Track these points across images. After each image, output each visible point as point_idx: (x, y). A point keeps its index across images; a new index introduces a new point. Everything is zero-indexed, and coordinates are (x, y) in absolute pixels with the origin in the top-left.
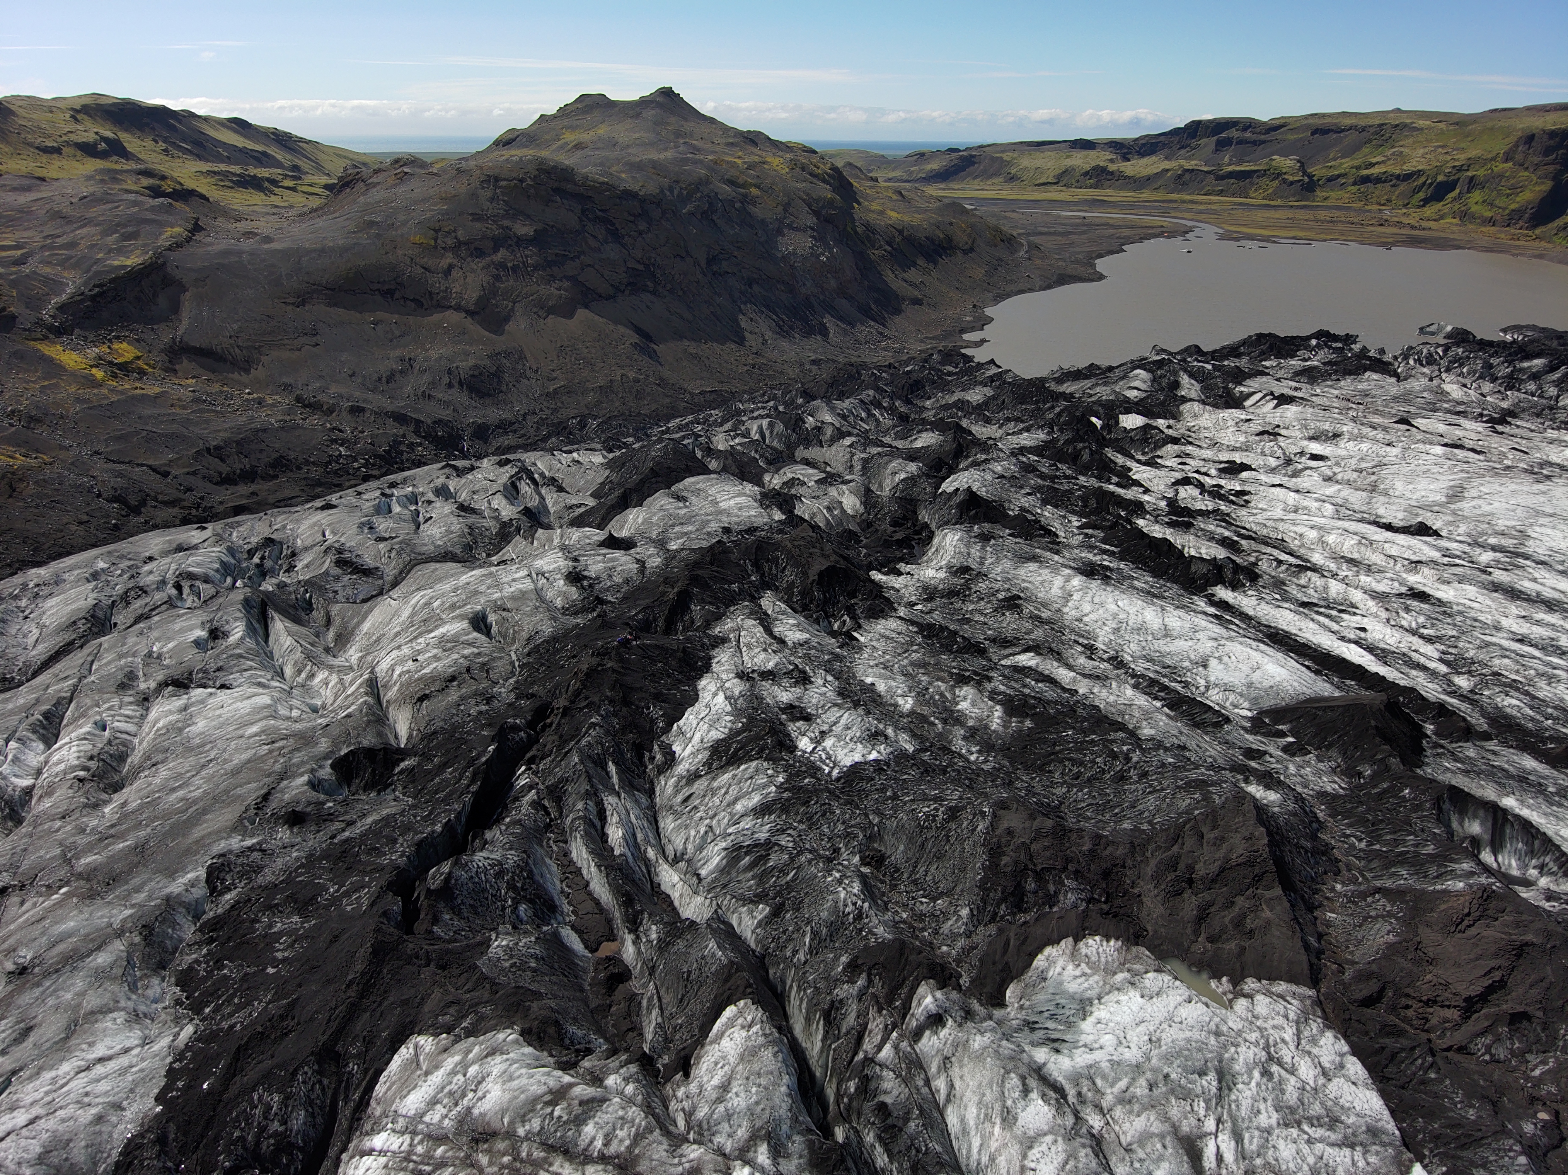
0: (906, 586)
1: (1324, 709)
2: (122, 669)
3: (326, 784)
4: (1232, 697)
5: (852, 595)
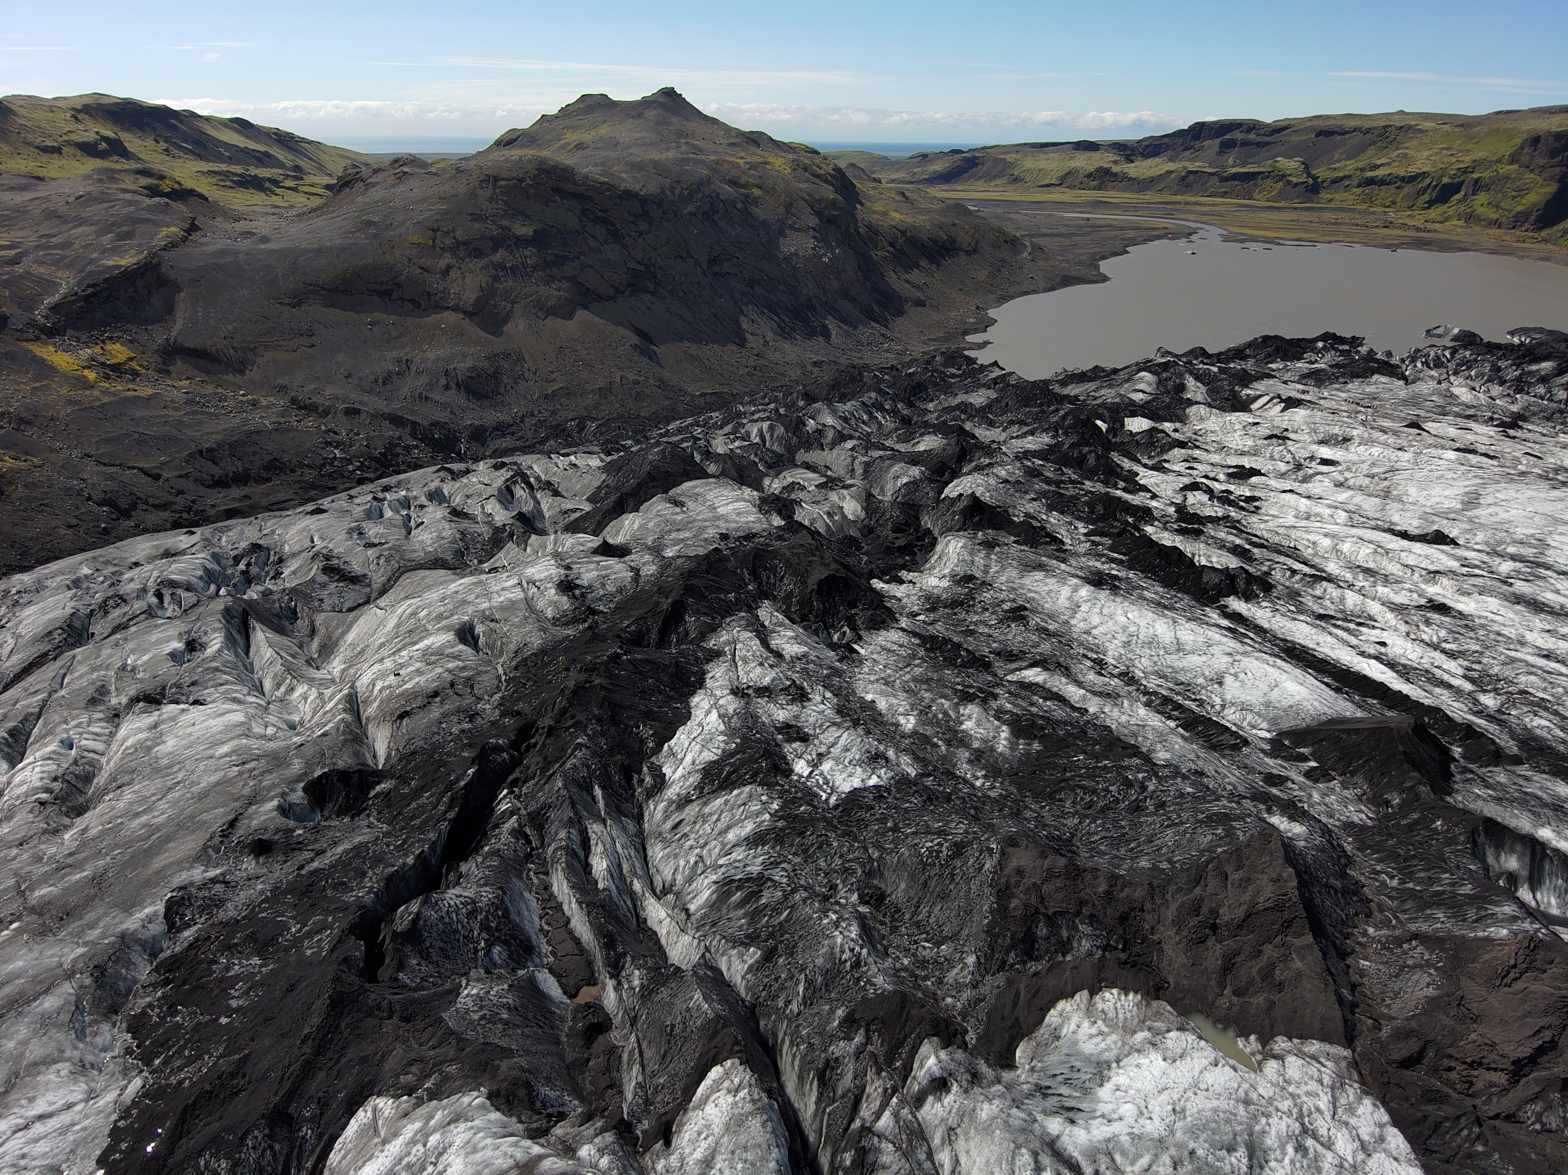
0: (908, 596)
1: (1348, 732)
2: (93, 683)
3: (297, 809)
4: (1249, 717)
5: (853, 605)
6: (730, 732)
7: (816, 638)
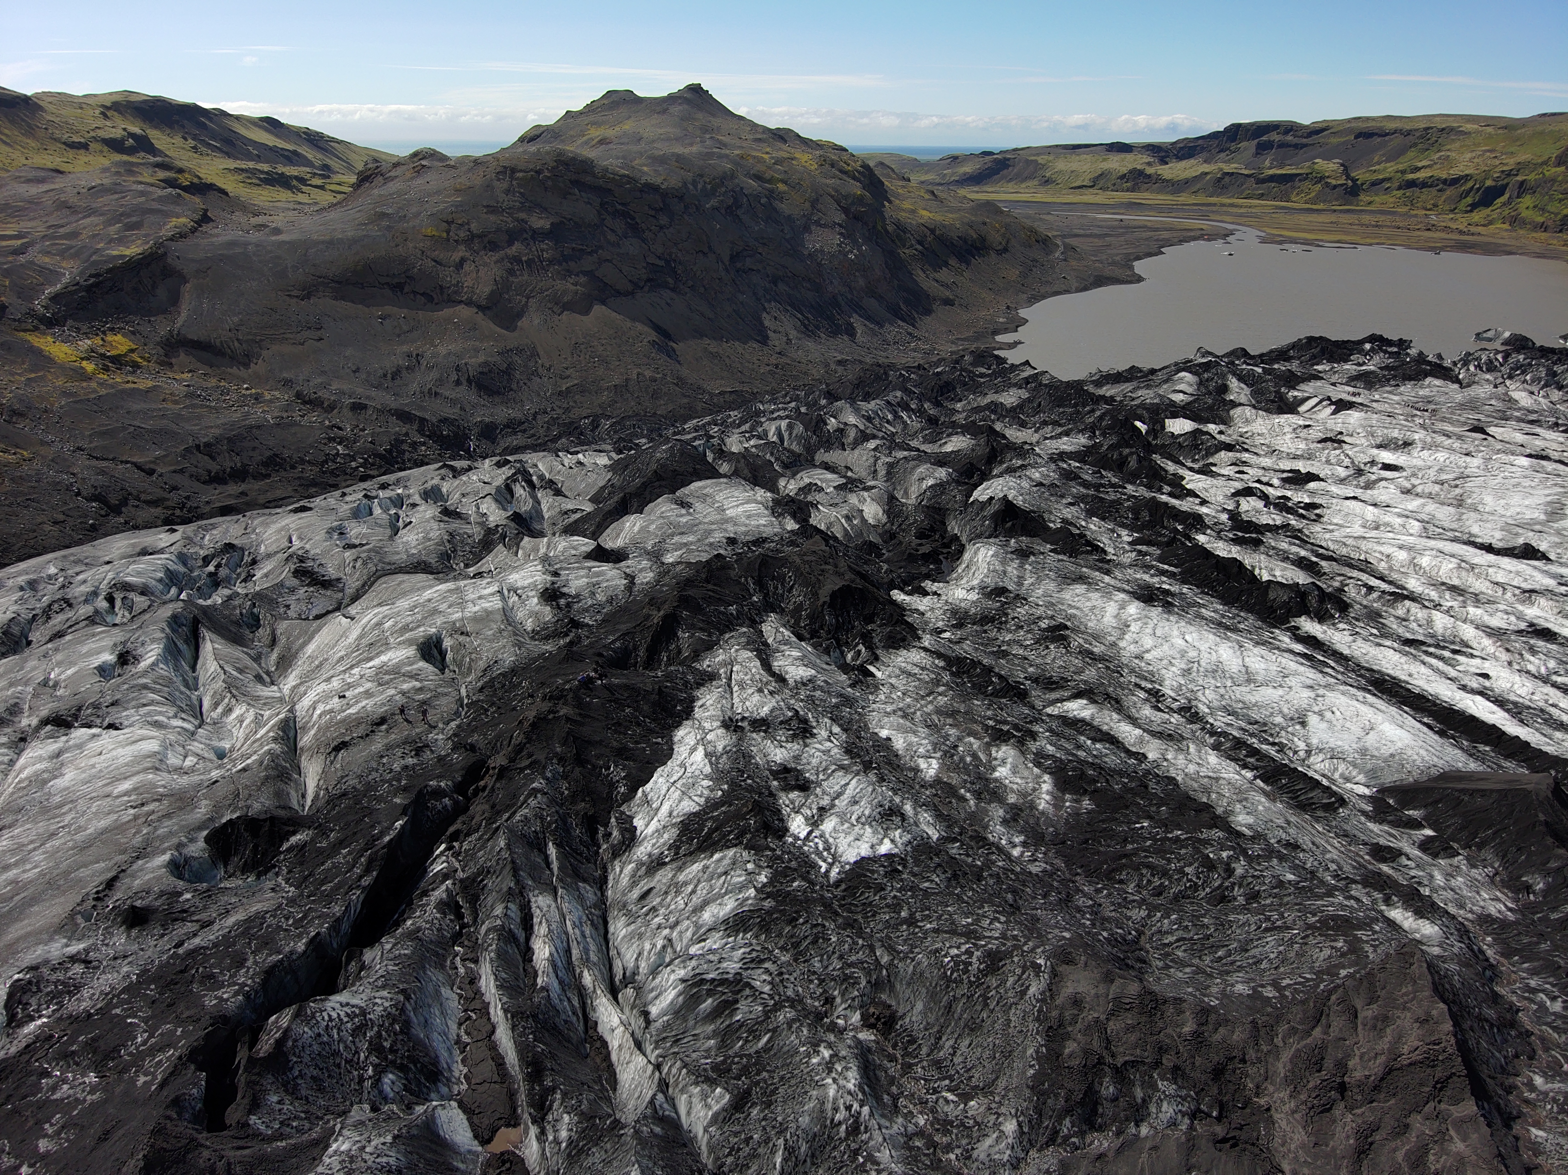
0: (932, 609)
2: (6, 700)
4: (1342, 767)
5: (870, 620)
6: (718, 776)
7: (826, 658)
